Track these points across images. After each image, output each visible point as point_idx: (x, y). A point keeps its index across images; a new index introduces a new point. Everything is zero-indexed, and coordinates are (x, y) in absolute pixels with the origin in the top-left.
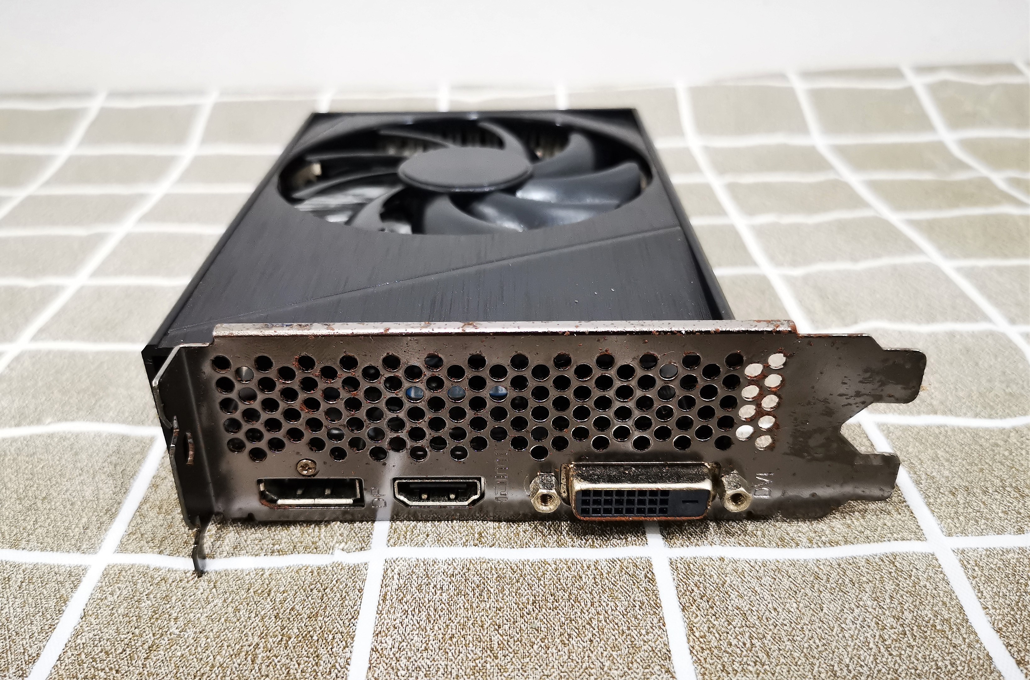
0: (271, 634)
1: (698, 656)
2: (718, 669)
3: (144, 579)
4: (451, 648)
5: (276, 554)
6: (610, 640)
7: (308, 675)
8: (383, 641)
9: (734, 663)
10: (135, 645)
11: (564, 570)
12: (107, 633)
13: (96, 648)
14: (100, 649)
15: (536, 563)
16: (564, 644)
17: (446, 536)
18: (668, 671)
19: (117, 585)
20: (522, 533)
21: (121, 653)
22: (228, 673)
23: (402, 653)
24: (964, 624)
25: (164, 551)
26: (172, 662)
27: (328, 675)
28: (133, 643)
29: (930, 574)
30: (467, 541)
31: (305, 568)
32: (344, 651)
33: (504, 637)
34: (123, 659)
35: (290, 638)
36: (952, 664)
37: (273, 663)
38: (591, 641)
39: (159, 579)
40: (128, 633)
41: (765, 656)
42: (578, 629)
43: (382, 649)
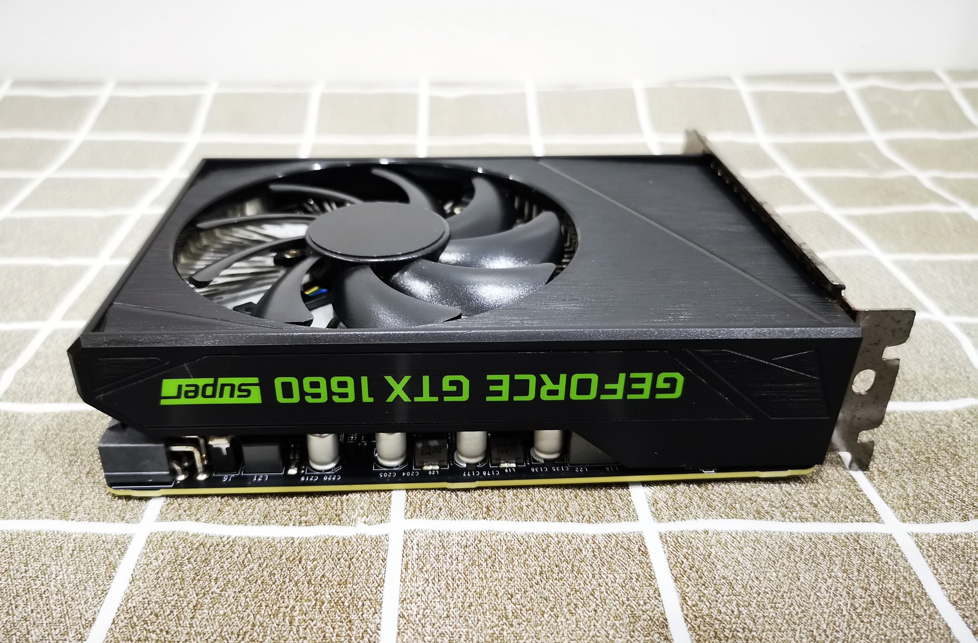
0: (306, 598)
1: (692, 624)
2: (711, 636)
3: (184, 545)
4: (470, 616)
5: (303, 524)
6: (612, 610)
7: (343, 639)
8: (409, 608)
9: (725, 630)
10: (181, 606)
11: (565, 543)
12: (155, 596)
13: (146, 611)
14: (150, 611)
15: (540, 536)
16: (572, 613)
17: (457, 510)
18: (666, 639)
19: (160, 551)
20: (525, 508)
21: (169, 615)
23: (427, 620)
24: (924, 597)
25: (201, 519)
27: (361, 639)
28: (179, 604)
29: (890, 552)
30: (476, 514)
31: (331, 538)
32: (374, 617)
33: (517, 606)
34: (171, 620)
35: (323, 603)
37: (310, 626)
38: (596, 611)
39: (198, 544)
40: (174, 595)
41: (752, 623)
42: (583, 599)
43: (408, 615)
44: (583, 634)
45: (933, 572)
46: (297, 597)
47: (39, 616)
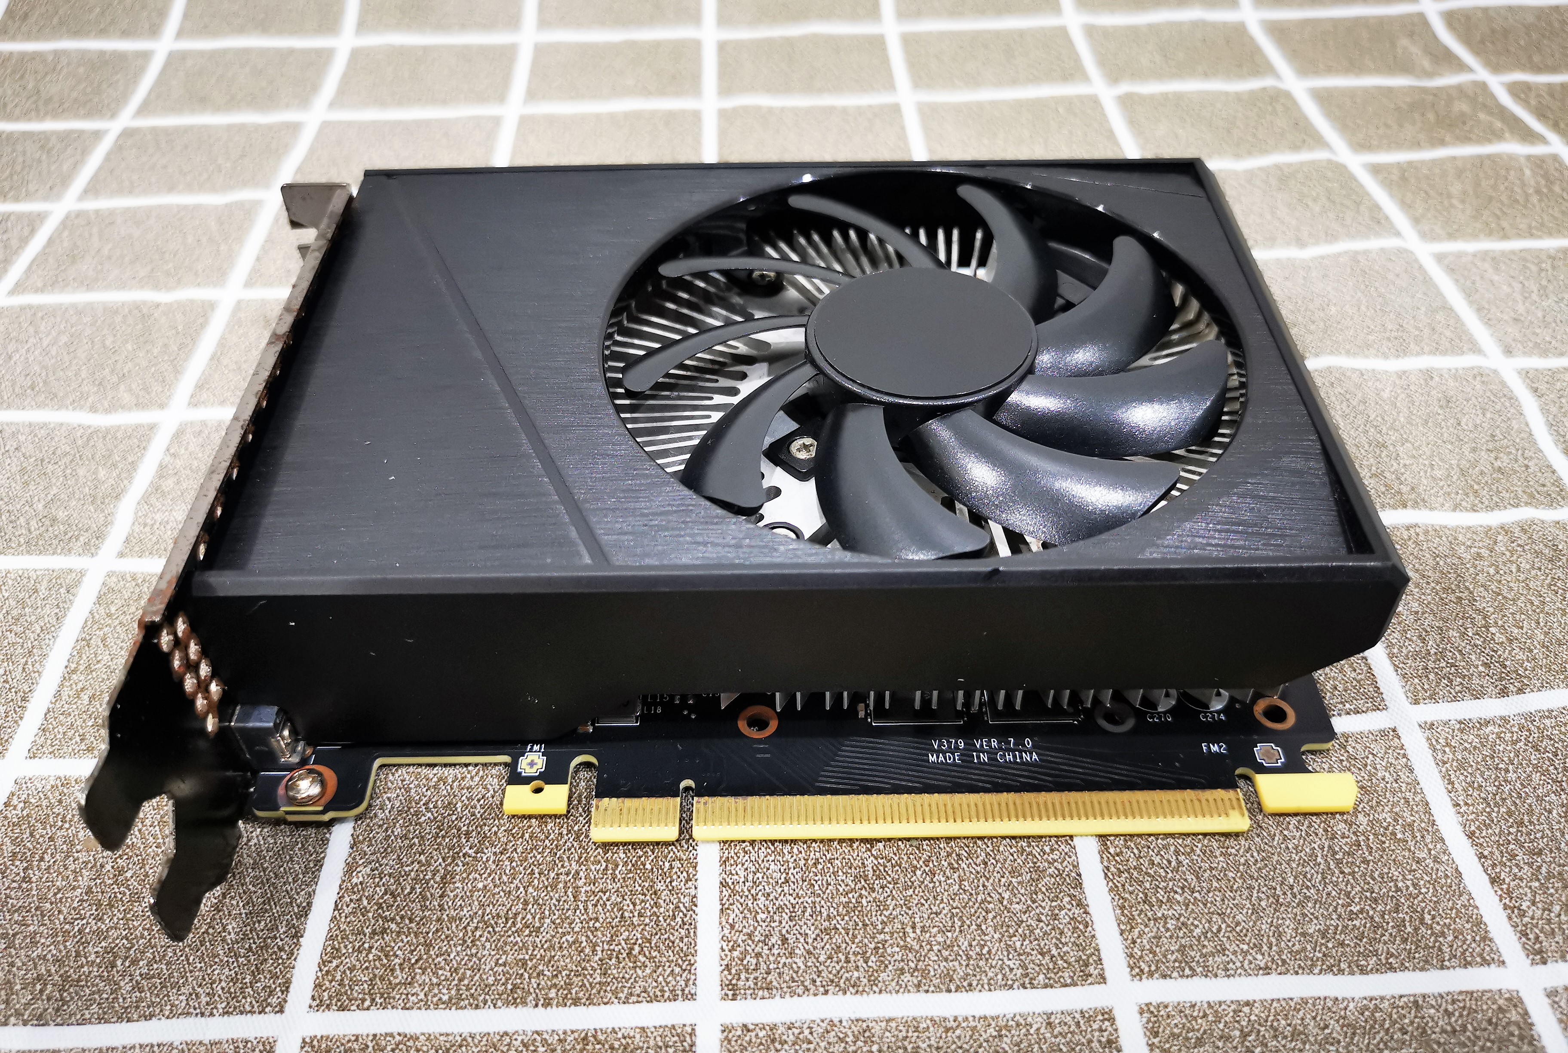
1: (1115, 881)
2: (1140, 900)
3: (417, 783)
4: (817, 878)
6: (1008, 862)
7: (647, 921)
8: (734, 872)
9: (1159, 890)
10: (424, 878)
12: (387, 865)
13: (378, 889)
14: (383, 889)
16: (953, 869)
19: (385, 796)
21: (411, 893)
22: (547, 913)
23: (758, 889)
24: (1430, 829)
26: (474, 898)
27: (672, 920)
28: (422, 876)
29: (1390, 760)
32: (687, 886)
33: (880, 860)
34: (414, 901)
35: (617, 866)
36: (1415, 885)
37: (601, 902)
38: (986, 864)
39: (435, 779)
40: (412, 863)
41: (1195, 880)
42: (968, 847)
43: (733, 883)
44: (969, 899)
45: (1447, 788)
46: (580, 858)
47: (234, 902)
